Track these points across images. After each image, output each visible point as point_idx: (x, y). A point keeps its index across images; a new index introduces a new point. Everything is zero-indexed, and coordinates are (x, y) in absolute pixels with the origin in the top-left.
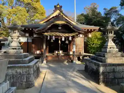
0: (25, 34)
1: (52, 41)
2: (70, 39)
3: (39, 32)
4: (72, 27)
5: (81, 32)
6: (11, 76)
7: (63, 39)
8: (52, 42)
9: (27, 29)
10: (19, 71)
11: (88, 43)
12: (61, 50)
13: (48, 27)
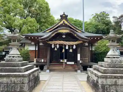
0: (31, 43)
1: (56, 49)
2: (74, 47)
3: (43, 40)
4: (76, 35)
5: (85, 40)
6: (6, 84)
7: (67, 48)
8: (56, 51)
9: (33, 38)
10: (13, 79)
11: (96, 51)
12: (65, 59)
13: (52, 35)
